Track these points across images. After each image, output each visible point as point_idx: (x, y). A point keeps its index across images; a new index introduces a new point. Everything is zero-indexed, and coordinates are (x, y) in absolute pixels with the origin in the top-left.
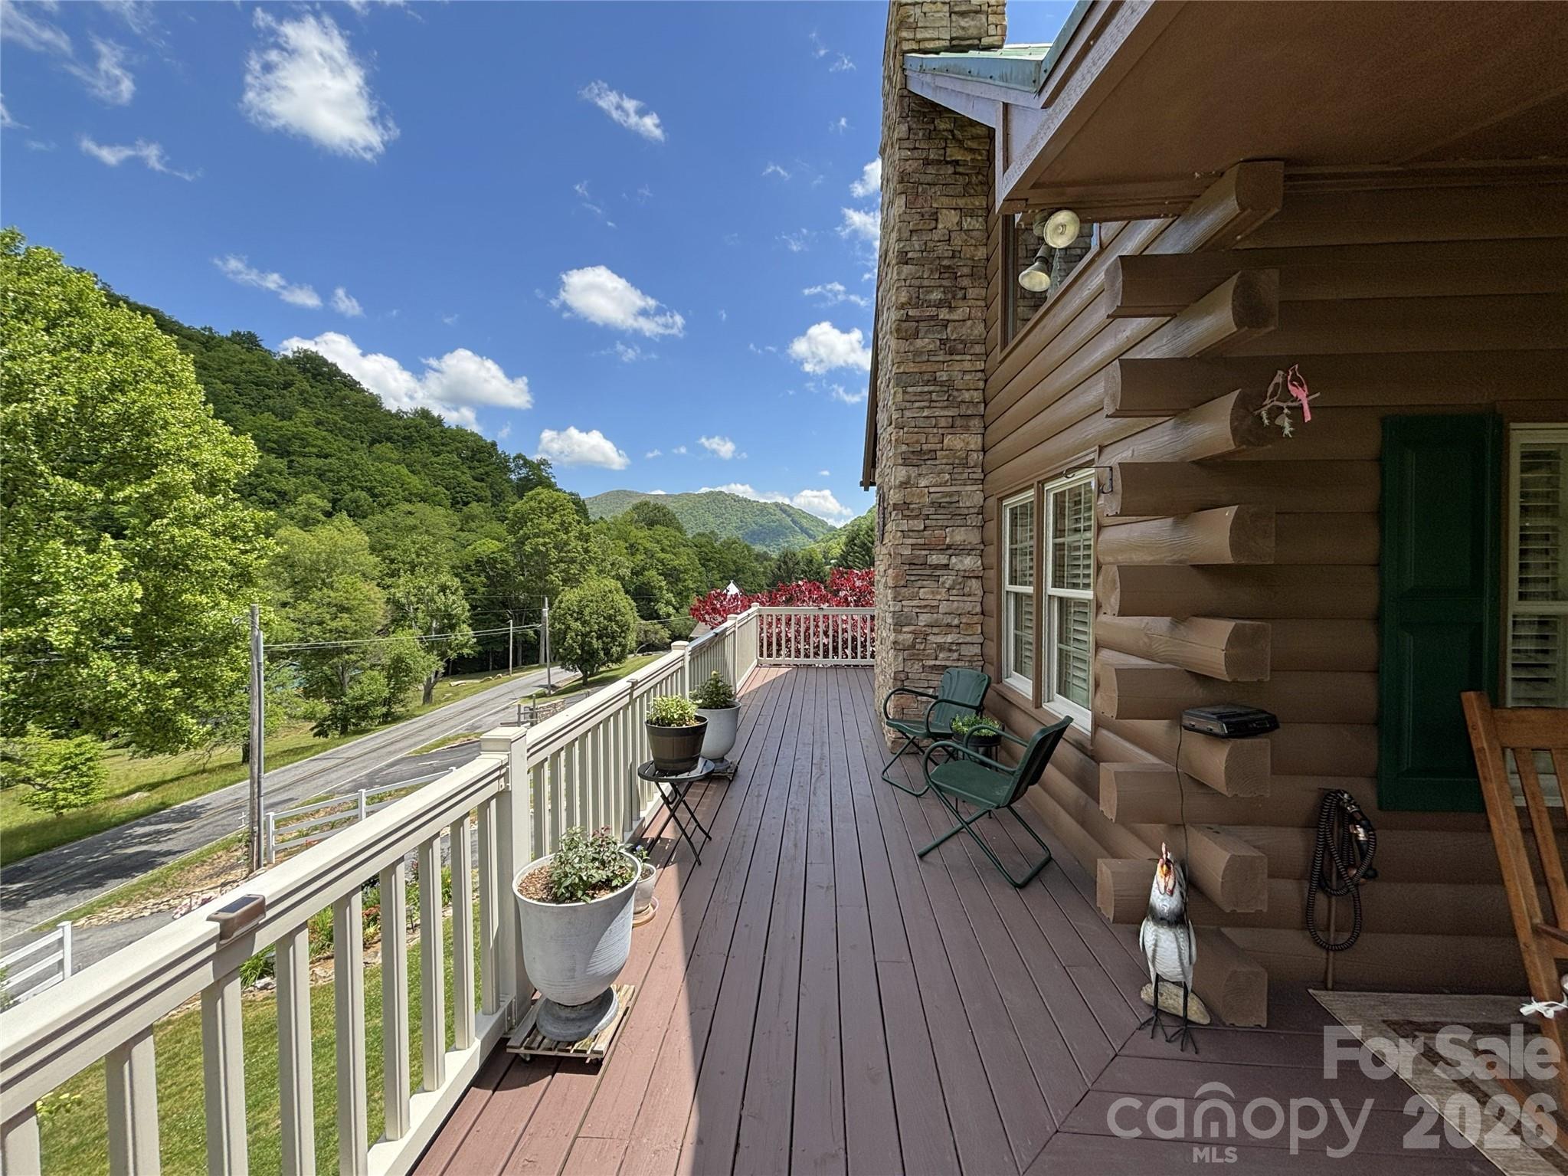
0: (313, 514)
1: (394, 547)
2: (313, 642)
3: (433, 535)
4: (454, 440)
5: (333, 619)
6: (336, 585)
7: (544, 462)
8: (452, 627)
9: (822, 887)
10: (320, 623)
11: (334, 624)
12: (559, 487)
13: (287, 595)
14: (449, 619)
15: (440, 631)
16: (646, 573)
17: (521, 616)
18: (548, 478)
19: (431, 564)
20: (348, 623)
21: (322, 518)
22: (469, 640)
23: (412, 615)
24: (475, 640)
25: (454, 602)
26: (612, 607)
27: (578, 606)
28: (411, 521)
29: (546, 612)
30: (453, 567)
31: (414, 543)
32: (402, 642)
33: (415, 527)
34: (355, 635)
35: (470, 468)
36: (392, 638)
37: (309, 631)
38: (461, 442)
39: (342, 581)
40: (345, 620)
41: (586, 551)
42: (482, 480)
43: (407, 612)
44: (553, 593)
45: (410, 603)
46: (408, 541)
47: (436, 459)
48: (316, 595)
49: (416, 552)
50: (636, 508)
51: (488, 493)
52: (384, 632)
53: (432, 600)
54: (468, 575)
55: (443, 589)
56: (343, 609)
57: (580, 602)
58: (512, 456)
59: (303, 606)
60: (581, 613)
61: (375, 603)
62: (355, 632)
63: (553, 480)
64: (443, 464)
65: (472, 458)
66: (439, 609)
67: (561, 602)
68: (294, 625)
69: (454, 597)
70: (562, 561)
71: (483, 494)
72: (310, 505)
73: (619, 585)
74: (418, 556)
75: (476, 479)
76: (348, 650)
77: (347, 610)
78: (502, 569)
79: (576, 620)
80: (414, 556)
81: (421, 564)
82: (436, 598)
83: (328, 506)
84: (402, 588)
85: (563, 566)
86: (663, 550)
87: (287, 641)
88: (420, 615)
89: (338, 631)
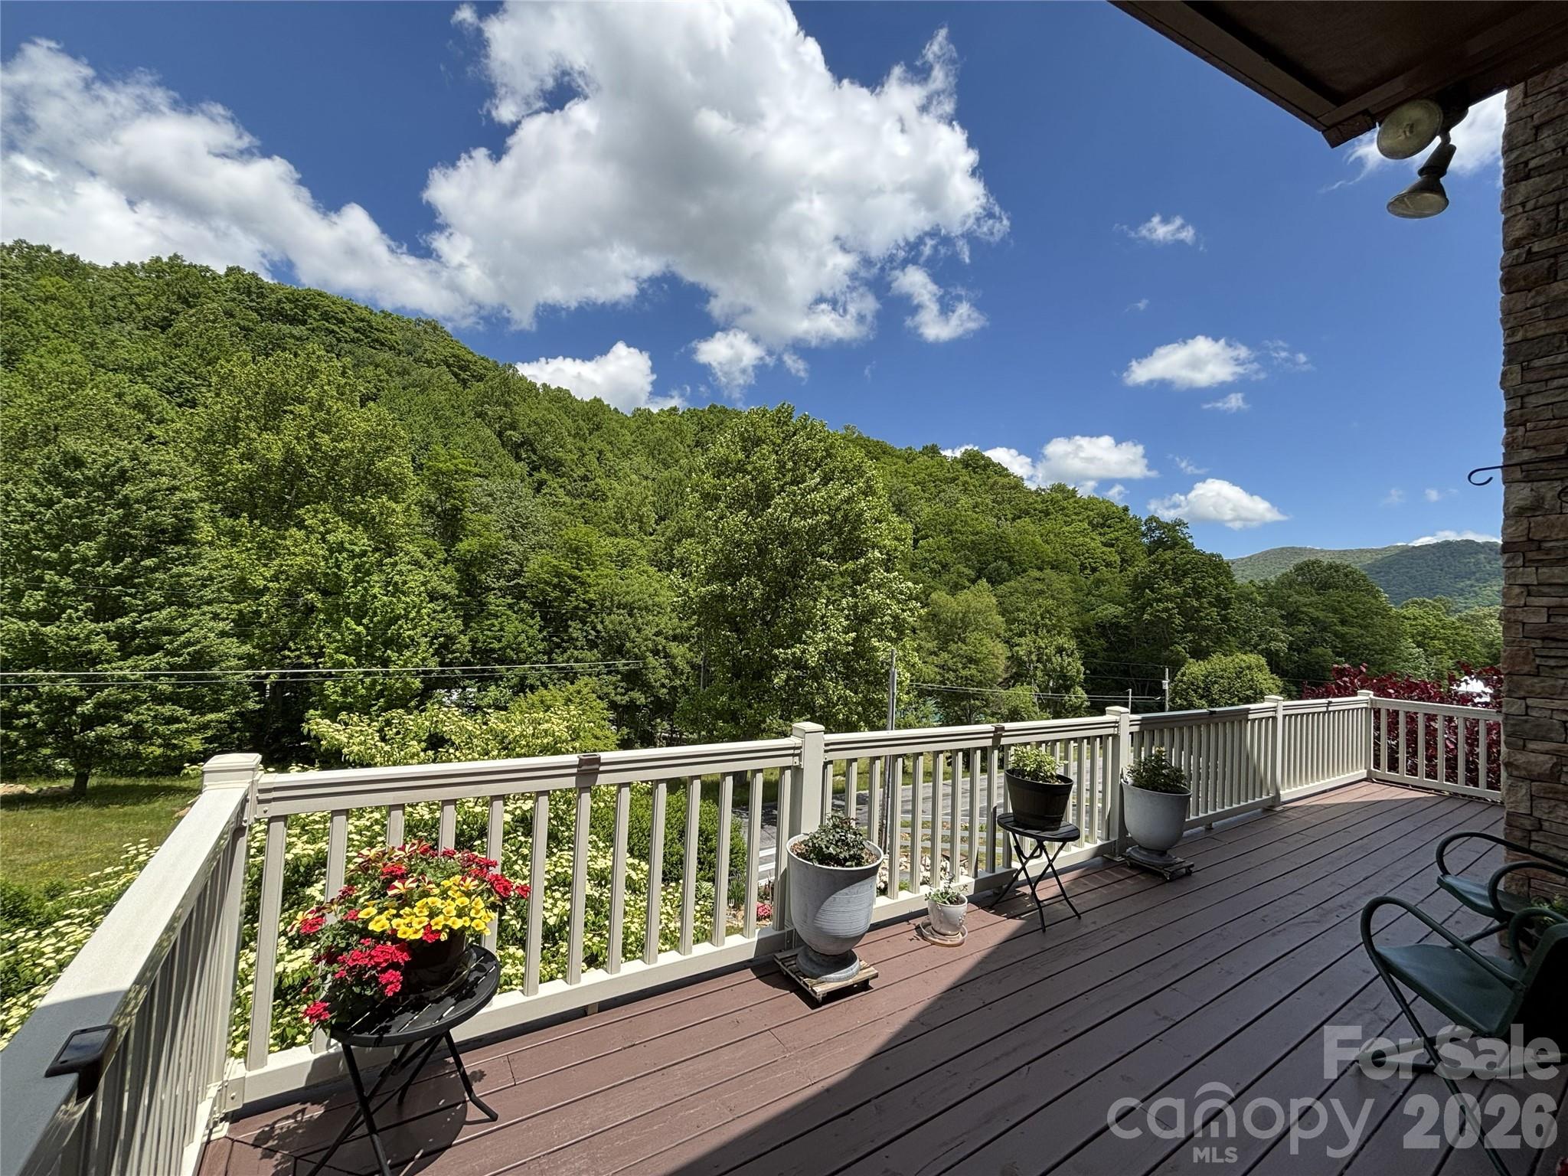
0: (960, 581)
1: (1023, 610)
2: (949, 685)
3: (1057, 599)
4: (1086, 509)
5: (964, 668)
6: (968, 640)
7: (1179, 523)
8: (1068, 689)
9: (1157, 1013)
10: (955, 671)
11: (964, 673)
12: (1196, 548)
13: (932, 645)
14: (1065, 681)
15: (1055, 690)
16: (1314, 650)
17: (1144, 686)
18: (1185, 539)
19: (1054, 626)
20: (974, 672)
21: (967, 584)
22: (1082, 703)
23: (1031, 673)
24: (1089, 704)
25: (1069, 664)
26: (1251, 688)
27: (1204, 681)
28: (1038, 586)
29: (1166, 684)
30: (1074, 630)
31: (1040, 606)
32: (1019, 695)
33: (1041, 592)
34: (980, 684)
35: (1100, 534)
36: (1011, 691)
37: (947, 676)
38: (1092, 510)
39: (972, 637)
40: (972, 670)
41: (1225, 619)
42: (1112, 546)
43: (1028, 670)
44: (1176, 665)
45: (1031, 661)
46: (1035, 604)
47: (1067, 528)
48: (953, 647)
49: (1041, 615)
50: (1299, 569)
51: (1117, 558)
52: (1006, 684)
53: (1049, 660)
54: (1087, 638)
55: (1060, 650)
56: (971, 660)
57: (1207, 677)
58: (1144, 520)
59: (945, 655)
60: (1207, 689)
61: (997, 658)
62: (980, 682)
63: (1190, 540)
64: (1075, 532)
65: (1103, 525)
66: (1054, 670)
67: (1183, 675)
68: (936, 669)
69: (1070, 660)
70: (1191, 631)
71: (1112, 559)
72: (960, 574)
73: (1263, 661)
74: (1043, 618)
75: (1105, 545)
76: (974, 696)
77: (976, 662)
78: (1125, 635)
79: (1202, 697)
80: (1039, 618)
81: (1045, 625)
82: (1054, 659)
83: (972, 574)
84: (1024, 647)
85: (1190, 636)
86: (1343, 622)
87: (931, 682)
88: (1039, 673)
89: (967, 679)
